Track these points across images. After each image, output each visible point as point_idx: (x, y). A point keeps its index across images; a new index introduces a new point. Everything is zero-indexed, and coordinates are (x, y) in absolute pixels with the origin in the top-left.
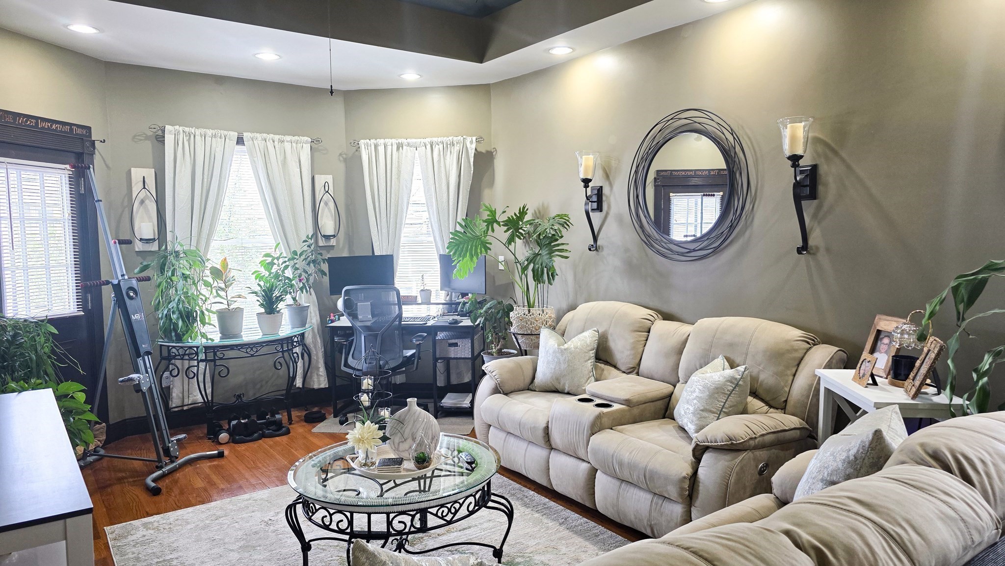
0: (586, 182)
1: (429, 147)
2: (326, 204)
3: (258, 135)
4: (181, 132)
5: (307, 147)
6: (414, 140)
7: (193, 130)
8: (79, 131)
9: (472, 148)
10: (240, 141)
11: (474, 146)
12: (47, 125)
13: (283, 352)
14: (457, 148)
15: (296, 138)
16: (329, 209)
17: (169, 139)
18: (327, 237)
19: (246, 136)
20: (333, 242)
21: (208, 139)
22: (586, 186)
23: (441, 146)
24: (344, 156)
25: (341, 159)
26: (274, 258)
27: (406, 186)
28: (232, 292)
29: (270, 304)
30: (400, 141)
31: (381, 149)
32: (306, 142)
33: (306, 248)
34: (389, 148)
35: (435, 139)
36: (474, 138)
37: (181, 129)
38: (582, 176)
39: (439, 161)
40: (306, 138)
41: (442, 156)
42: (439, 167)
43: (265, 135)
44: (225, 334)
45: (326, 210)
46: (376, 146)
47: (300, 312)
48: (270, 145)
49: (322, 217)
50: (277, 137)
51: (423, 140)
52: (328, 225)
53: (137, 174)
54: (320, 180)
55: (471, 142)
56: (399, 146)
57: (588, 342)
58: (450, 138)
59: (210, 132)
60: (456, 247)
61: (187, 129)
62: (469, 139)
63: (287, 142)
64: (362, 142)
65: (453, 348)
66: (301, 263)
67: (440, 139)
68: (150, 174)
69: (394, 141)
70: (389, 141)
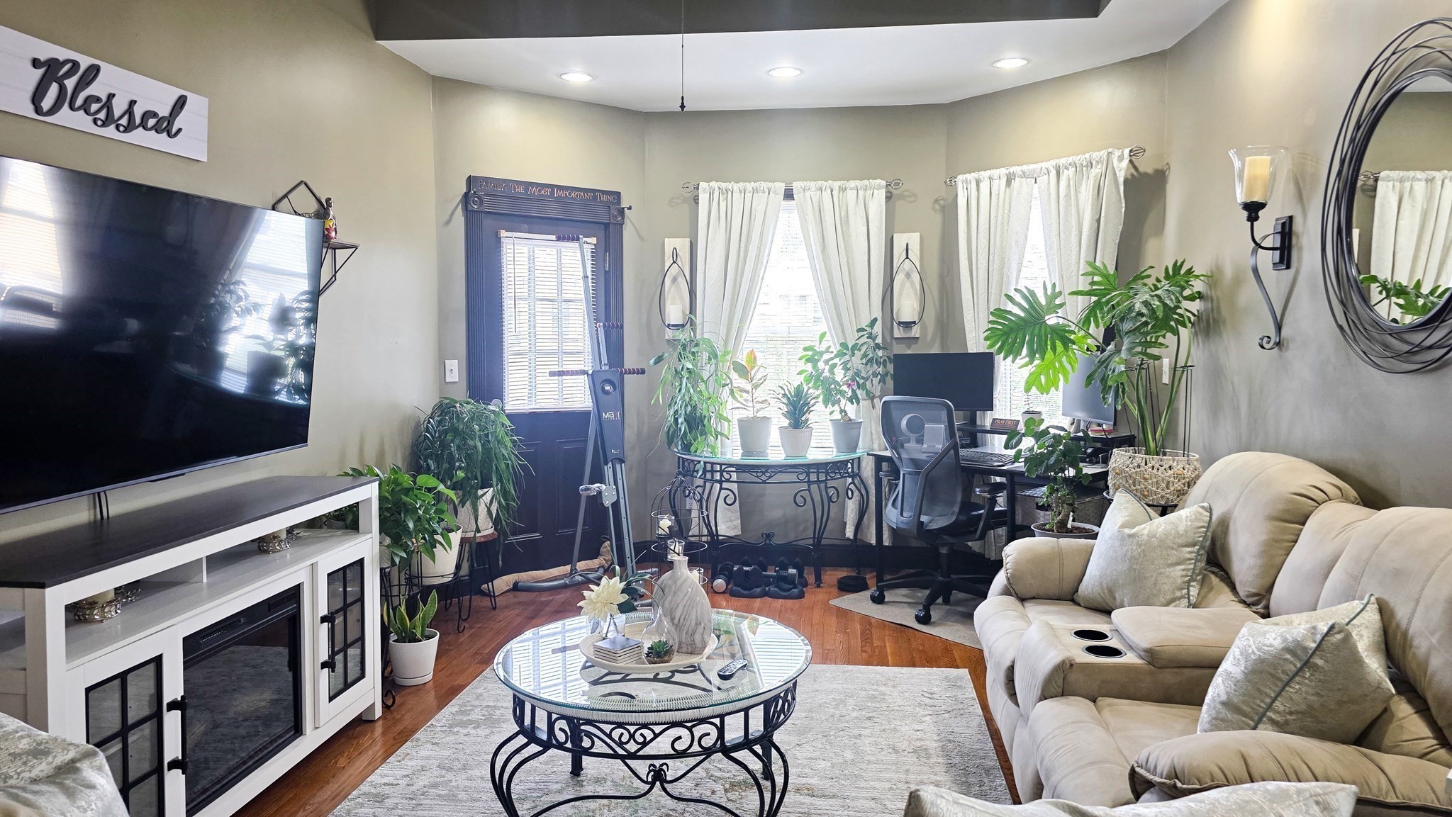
0: (1253, 210)
1: (1053, 173)
2: (908, 275)
3: (812, 184)
4: (717, 189)
5: (881, 195)
6: (1032, 167)
7: (729, 185)
8: (605, 198)
9: (1122, 169)
10: (789, 195)
11: (1125, 163)
12: (563, 194)
13: (809, 482)
14: (1096, 171)
15: (866, 182)
16: (913, 284)
17: (703, 198)
18: (908, 325)
19: (797, 186)
20: (915, 332)
21: (749, 196)
22: (1253, 218)
23: (1072, 170)
24: (942, 202)
25: (937, 207)
26: (816, 353)
27: (1017, 242)
28: (760, 394)
29: (797, 410)
30: (1012, 169)
31: (984, 186)
32: (879, 187)
33: (864, 339)
34: (995, 183)
35: (1062, 161)
36: (1127, 152)
37: (716, 185)
39: (1068, 195)
40: (879, 181)
41: (1072, 188)
42: (1068, 206)
43: (820, 183)
44: (746, 450)
45: (908, 284)
46: (978, 182)
47: (847, 430)
49: (900, 295)
50: (837, 184)
51: (1044, 165)
52: (907, 307)
53: (670, 243)
54: (900, 240)
55: (1121, 158)
56: (1010, 180)
58: (1087, 156)
61: (723, 185)
62: (1117, 153)
63: (851, 189)
64: (960, 179)
65: (1042, 513)
66: (857, 362)
67: (1070, 160)
68: (682, 244)
69: (1003, 171)
70: (995, 173)
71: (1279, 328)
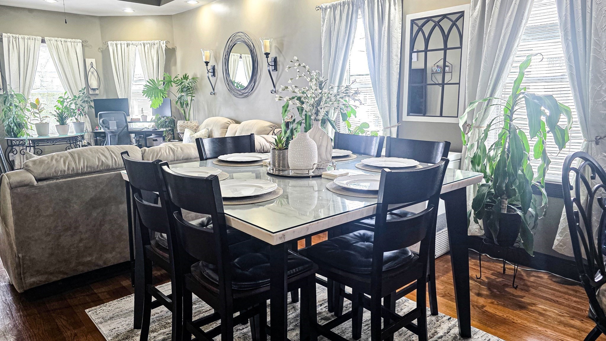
0: (207, 63)
1: (143, 45)
2: (92, 73)
3: (53, 38)
4: (11, 36)
5: (80, 45)
6: (135, 42)
7: (17, 36)
9: (164, 47)
10: (43, 41)
11: (164, 45)
13: (70, 143)
14: (156, 46)
15: (74, 40)
16: (94, 76)
17: (5, 40)
18: (94, 90)
19: (46, 39)
20: (97, 92)
21: (26, 40)
22: (207, 65)
23: (149, 45)
24: (101, 49)
25: (100, 51)
26: (64, 99)
27: (132, 65)
28: (43, 114)
29: (62, 120)
30: (128, 42)
31: (119, 46)
32: (79, 42)
33: (81, 94)
34: (123, 46)
35: (145, 42)
36: (165, 42)
37: (11, 35)
38: (204, 60)
39: (148, 52)
40: (79, 40)
41: (149, 50)
42: (148, 56)
43: (56, 38)
44: (40, 134)
45: (93, 76)
46: (116, 45)
47: (79, 125)
48: (59, 43)
49: (90, 79)
50: (63, 40)
51: (140, 42)
52: (94, 83)
54: (88, 61)
55: (163, 43)
56: (128, 45)
57: (203, 134)
58: (153, 41)
59: (26, 37)
60: (147, 92)
61: (14, 35)
62: (162, 42)
63: (69, 42)
64: (109, 43)
65: (155, 142)
66: (79, 102)
67: (148, 42)
69: (125, 42)
70: (122, 42)
71: (214, 90)
